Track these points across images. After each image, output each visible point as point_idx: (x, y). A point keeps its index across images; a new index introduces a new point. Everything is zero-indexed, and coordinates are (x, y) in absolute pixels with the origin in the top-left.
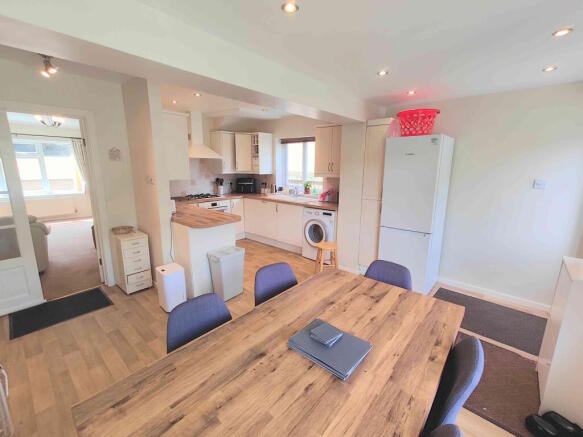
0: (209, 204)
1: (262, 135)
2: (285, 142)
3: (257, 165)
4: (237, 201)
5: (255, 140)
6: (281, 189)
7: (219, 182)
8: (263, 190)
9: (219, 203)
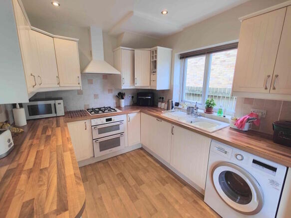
0: (104, 120)
1: (160, 50)
2: (184, 56)
3: (155, 81)
4: (134, 115)
5: (154, 54)
6: (177, 104)
7: (121, 95)
8: (159, 103)
9: (115, 118)
